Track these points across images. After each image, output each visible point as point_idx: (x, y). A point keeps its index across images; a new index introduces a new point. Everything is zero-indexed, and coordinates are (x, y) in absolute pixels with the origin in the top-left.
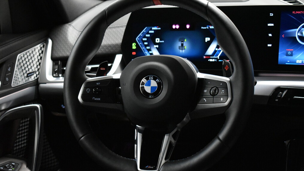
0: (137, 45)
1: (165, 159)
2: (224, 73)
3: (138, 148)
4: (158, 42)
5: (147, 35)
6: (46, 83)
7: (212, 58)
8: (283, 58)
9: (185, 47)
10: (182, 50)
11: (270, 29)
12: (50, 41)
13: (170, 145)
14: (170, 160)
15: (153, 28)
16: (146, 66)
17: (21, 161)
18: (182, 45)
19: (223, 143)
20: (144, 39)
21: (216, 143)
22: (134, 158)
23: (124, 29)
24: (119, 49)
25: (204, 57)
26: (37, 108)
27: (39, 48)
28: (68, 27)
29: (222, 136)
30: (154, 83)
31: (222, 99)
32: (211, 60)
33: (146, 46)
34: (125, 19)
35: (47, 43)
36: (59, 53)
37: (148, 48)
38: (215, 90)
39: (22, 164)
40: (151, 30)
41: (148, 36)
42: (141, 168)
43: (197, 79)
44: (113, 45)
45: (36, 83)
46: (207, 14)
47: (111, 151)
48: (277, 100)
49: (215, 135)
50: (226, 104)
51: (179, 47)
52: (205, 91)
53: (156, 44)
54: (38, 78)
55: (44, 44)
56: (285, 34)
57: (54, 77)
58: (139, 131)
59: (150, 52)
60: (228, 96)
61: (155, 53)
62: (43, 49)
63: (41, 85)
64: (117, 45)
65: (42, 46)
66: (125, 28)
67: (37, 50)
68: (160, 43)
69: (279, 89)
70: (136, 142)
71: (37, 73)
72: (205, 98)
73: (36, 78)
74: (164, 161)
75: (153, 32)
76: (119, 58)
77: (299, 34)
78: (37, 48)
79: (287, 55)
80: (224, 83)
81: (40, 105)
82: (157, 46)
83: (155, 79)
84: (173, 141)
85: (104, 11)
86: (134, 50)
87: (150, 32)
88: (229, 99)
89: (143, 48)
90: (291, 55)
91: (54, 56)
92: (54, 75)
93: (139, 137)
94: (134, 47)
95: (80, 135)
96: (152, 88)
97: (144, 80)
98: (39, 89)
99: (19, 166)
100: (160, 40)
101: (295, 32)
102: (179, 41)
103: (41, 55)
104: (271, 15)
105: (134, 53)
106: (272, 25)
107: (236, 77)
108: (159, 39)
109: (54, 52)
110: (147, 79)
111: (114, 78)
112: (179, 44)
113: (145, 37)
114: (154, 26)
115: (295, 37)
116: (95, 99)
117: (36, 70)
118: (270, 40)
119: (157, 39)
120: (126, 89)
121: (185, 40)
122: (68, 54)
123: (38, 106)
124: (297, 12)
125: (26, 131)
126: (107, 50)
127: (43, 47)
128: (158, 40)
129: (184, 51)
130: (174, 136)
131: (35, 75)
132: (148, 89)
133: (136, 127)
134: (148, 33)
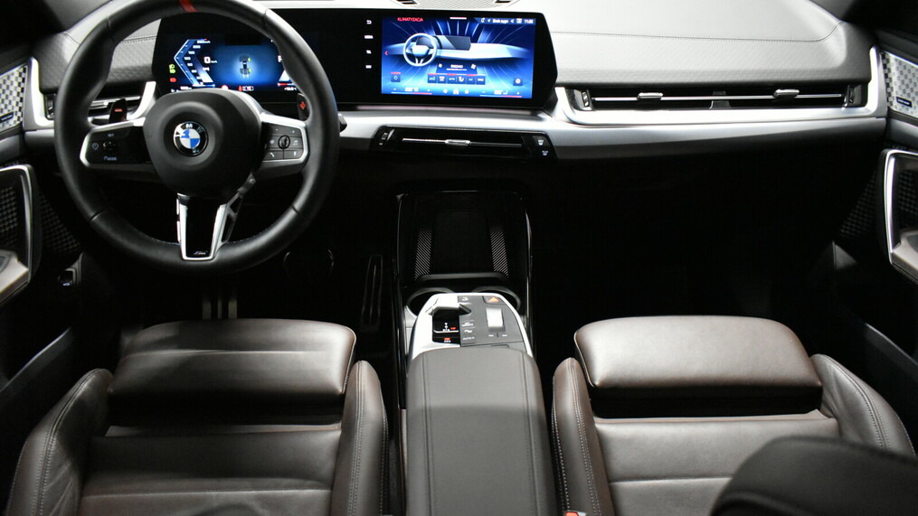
0: (177, 68)
1: (223, 240)
2: (300, 113)
3: (182, 226)
4: (209, 62)
5: (191, 53)
6: (35, 130)
7: (290, 86)
8: (388, 85)
9: (250, 70)
10: (246, 74)
11: (369, 44)
12: (35, 63)
13: (229, 220)
14: (230, 241)
15: (199, 42)
16: (180, 109)
17: (9, 253)
18: (245, 66)
19: (301, 214)
20: (186, 58)
21: (290, 216)
22: (178, 242)
23: (153, 42)
24: (150, 73)
25: (279, 84)
26: (22, 172)
27: (17, 74)
28: (63, 39)
29: (299, 204)
30: (194, 134)
31: (295, 153)
32: (288, 89)
33: (190, 68)
34: (153, 28)
35: (30, 65)
36: (51, 81)
37: (193, 71)
38: (285, 141)
39: (10, 256)
40: (196, 44)
41: (193, 53)
42: (188, 255)
43: (260, 124)
44: (140, 67)
45: (20, 131)
46: (265, 28)
47: (141, 234)
48: (381, 144)
49: (288, 204)
50: (302, 159)
51: (241, 70)
52: (272, 142)
53: (206, 65)
54: (21, 123)
55: (26, 67)
56: (390, 50)
57: (49, 119)
58: (182, 202)
59: (198, 78)
60: (302, 148)
61: (206, 78)
62: (23, 75)
63: (28, 133)
64: (146, 67)
65: (22, 70)
66: (155, 40)
67: (13, 78)
68: (211, 64)
69: (384, 129)
70: (177, 218)
71: (19, 114)
72: (272, 151)
73: (18, 122)
74: (220, 244)
75: (199, 47)
76: (150, 87)
77: (408, 51)
78: (13, 74)
79: (393, 81)
80: (298, 131)
81: (29, 166)
82: (208, 69)
83: (195, 127)
84: (233, 215)
85: (105, 21)
86: (173, 75)
87: (195, 47)
88: (305, 153)
89: (186, 72)
90: (398, 81)
91: (43, 87)
92: (49, 116)
93: (182, 210)
94: (172, 71)
95: (92, 214)
96: (193, 141)
97: (179, 129)
98: (26, 139)
99: (5, 262)
100: (212, 60)
101: (402, 48)
102: (240, 61)
103: (22, 85)
104: (369, 22)
105: (173, 80)
106: (371, 37)
107: (314, 121)
108: (209, 58)
109: (44, 81)
110: (184, 127)
111: (135, 125)
112: (241, 65)
113: (187, 55)
114: (200, 38)
115: (403, 56)
116: (109, 159)
117: (17, 109)
118: (369, 59)
119: (206, 58)
120: (154, 142)
121: (249, 59)
122: (55, 85)
123: (25, 168)
124: (404, 19)
125: (12, 199)
126: (131, 76)
127: (24, 71)
128: (207, 60)
129: (248, 75)
130: (233, 207)
131: (15, 118)
132: (186, 143)
133: (177, 197)
134: (192, 49)
